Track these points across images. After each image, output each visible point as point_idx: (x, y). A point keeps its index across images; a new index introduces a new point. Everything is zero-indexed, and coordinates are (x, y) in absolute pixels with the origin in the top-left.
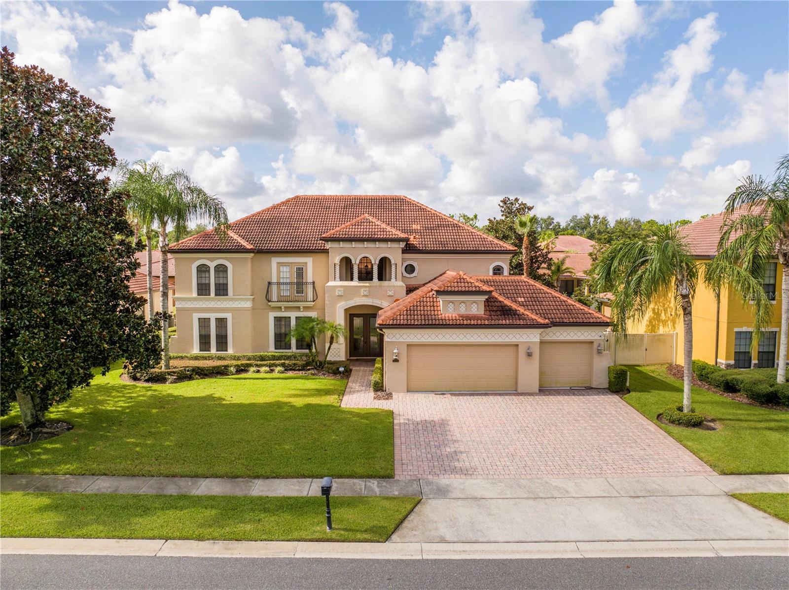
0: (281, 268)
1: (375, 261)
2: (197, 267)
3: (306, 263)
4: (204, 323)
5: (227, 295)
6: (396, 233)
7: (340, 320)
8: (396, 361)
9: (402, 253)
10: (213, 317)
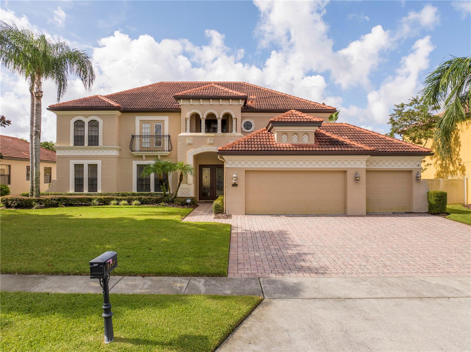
0: (143, 125)
1: (219, 116)
2: (75, 122)
3: (163, 121)
4: (79, 168)
5: (98, 145)
6: (236, 93)
7: (190, 162)
8: (235, 185)
9: (242, 112)
10: (86, 163)
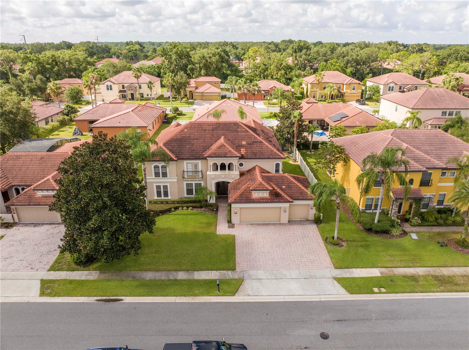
0: (188, 165)
1: (227, 164)
2: (154, 167)
3: (198, 163)
4: (158, 187)
6: (236, 153)
7: (213, 188)
8: (236, 213)
9: (238, 160)
10: (162, 185)
